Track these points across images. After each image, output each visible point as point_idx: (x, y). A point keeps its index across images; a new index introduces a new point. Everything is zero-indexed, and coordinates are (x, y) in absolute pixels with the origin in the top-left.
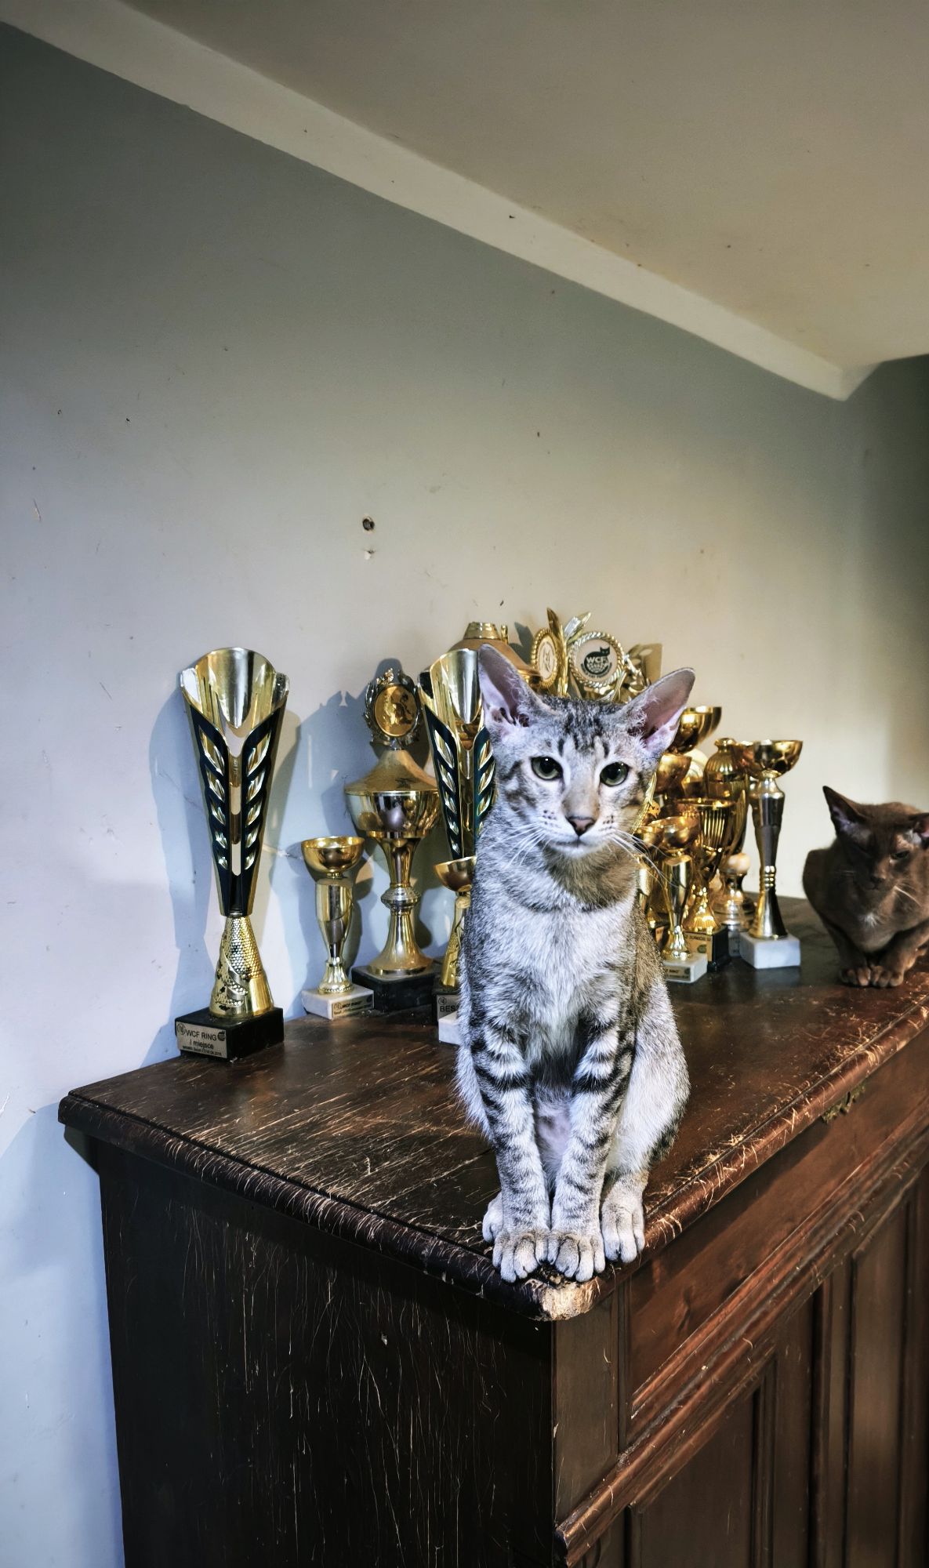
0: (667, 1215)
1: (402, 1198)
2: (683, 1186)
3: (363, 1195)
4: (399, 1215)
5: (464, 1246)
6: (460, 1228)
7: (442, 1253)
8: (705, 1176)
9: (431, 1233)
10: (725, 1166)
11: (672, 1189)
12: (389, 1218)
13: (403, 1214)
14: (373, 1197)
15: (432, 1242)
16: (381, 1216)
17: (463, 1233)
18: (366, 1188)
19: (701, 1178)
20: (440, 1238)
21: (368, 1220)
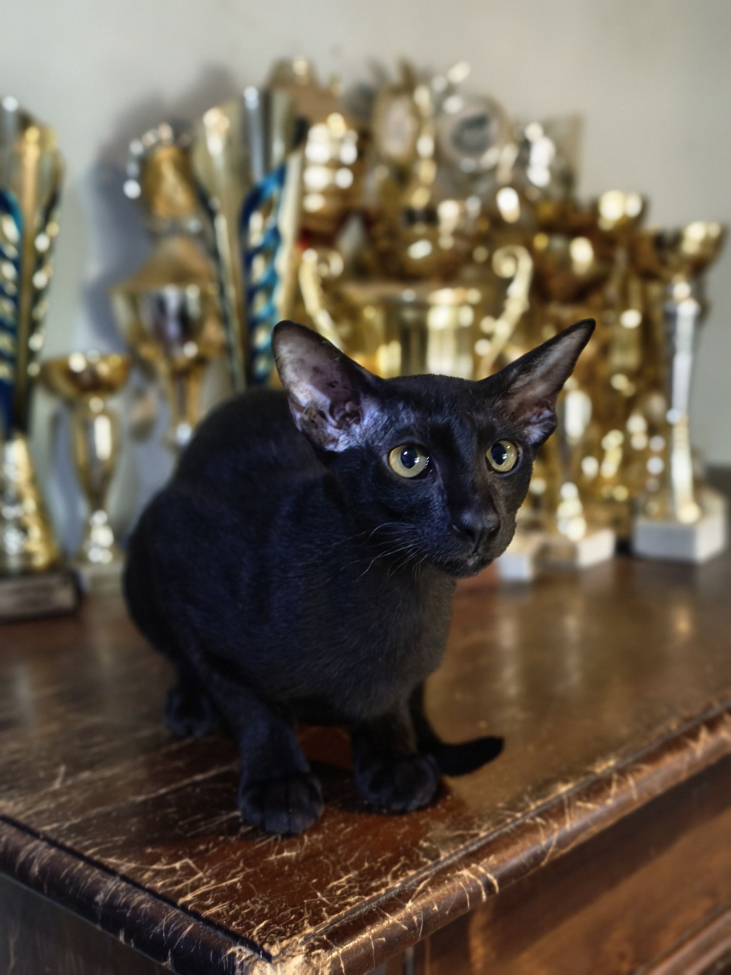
0: (474, 865)
1: (89, 820)
2: (507, 825)
3: (38, 814)
4: (76, 843)
5: (152, 892)
6: (155, 867)
7: (122, 900)
8: (545, 813)
9: (111, 872)
10: (580, 799)
11: (488, 829)
12: (61, 847)
13: (81, 842)
14: (49, 817)
15: (112, 884)
16: (53, 843)
17: (157, 873)
18: (44, 806)
19: (540, 815)
20: (124, 878)
21: (35, 848)
